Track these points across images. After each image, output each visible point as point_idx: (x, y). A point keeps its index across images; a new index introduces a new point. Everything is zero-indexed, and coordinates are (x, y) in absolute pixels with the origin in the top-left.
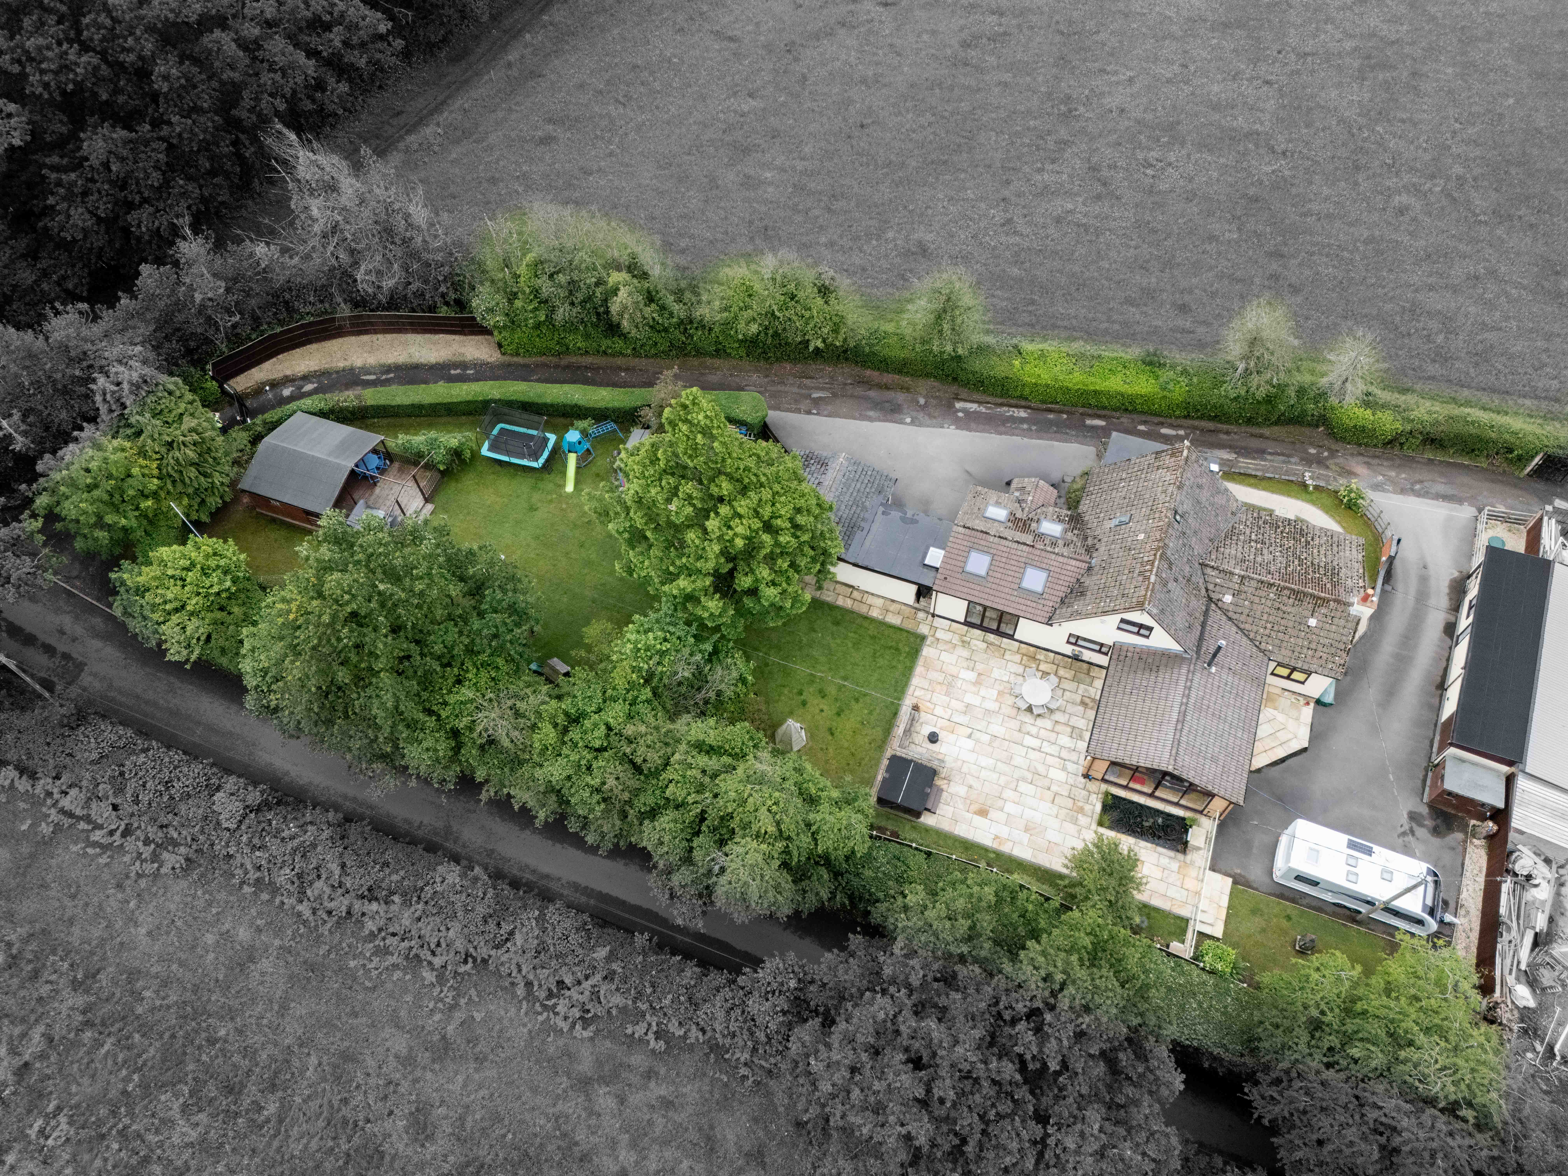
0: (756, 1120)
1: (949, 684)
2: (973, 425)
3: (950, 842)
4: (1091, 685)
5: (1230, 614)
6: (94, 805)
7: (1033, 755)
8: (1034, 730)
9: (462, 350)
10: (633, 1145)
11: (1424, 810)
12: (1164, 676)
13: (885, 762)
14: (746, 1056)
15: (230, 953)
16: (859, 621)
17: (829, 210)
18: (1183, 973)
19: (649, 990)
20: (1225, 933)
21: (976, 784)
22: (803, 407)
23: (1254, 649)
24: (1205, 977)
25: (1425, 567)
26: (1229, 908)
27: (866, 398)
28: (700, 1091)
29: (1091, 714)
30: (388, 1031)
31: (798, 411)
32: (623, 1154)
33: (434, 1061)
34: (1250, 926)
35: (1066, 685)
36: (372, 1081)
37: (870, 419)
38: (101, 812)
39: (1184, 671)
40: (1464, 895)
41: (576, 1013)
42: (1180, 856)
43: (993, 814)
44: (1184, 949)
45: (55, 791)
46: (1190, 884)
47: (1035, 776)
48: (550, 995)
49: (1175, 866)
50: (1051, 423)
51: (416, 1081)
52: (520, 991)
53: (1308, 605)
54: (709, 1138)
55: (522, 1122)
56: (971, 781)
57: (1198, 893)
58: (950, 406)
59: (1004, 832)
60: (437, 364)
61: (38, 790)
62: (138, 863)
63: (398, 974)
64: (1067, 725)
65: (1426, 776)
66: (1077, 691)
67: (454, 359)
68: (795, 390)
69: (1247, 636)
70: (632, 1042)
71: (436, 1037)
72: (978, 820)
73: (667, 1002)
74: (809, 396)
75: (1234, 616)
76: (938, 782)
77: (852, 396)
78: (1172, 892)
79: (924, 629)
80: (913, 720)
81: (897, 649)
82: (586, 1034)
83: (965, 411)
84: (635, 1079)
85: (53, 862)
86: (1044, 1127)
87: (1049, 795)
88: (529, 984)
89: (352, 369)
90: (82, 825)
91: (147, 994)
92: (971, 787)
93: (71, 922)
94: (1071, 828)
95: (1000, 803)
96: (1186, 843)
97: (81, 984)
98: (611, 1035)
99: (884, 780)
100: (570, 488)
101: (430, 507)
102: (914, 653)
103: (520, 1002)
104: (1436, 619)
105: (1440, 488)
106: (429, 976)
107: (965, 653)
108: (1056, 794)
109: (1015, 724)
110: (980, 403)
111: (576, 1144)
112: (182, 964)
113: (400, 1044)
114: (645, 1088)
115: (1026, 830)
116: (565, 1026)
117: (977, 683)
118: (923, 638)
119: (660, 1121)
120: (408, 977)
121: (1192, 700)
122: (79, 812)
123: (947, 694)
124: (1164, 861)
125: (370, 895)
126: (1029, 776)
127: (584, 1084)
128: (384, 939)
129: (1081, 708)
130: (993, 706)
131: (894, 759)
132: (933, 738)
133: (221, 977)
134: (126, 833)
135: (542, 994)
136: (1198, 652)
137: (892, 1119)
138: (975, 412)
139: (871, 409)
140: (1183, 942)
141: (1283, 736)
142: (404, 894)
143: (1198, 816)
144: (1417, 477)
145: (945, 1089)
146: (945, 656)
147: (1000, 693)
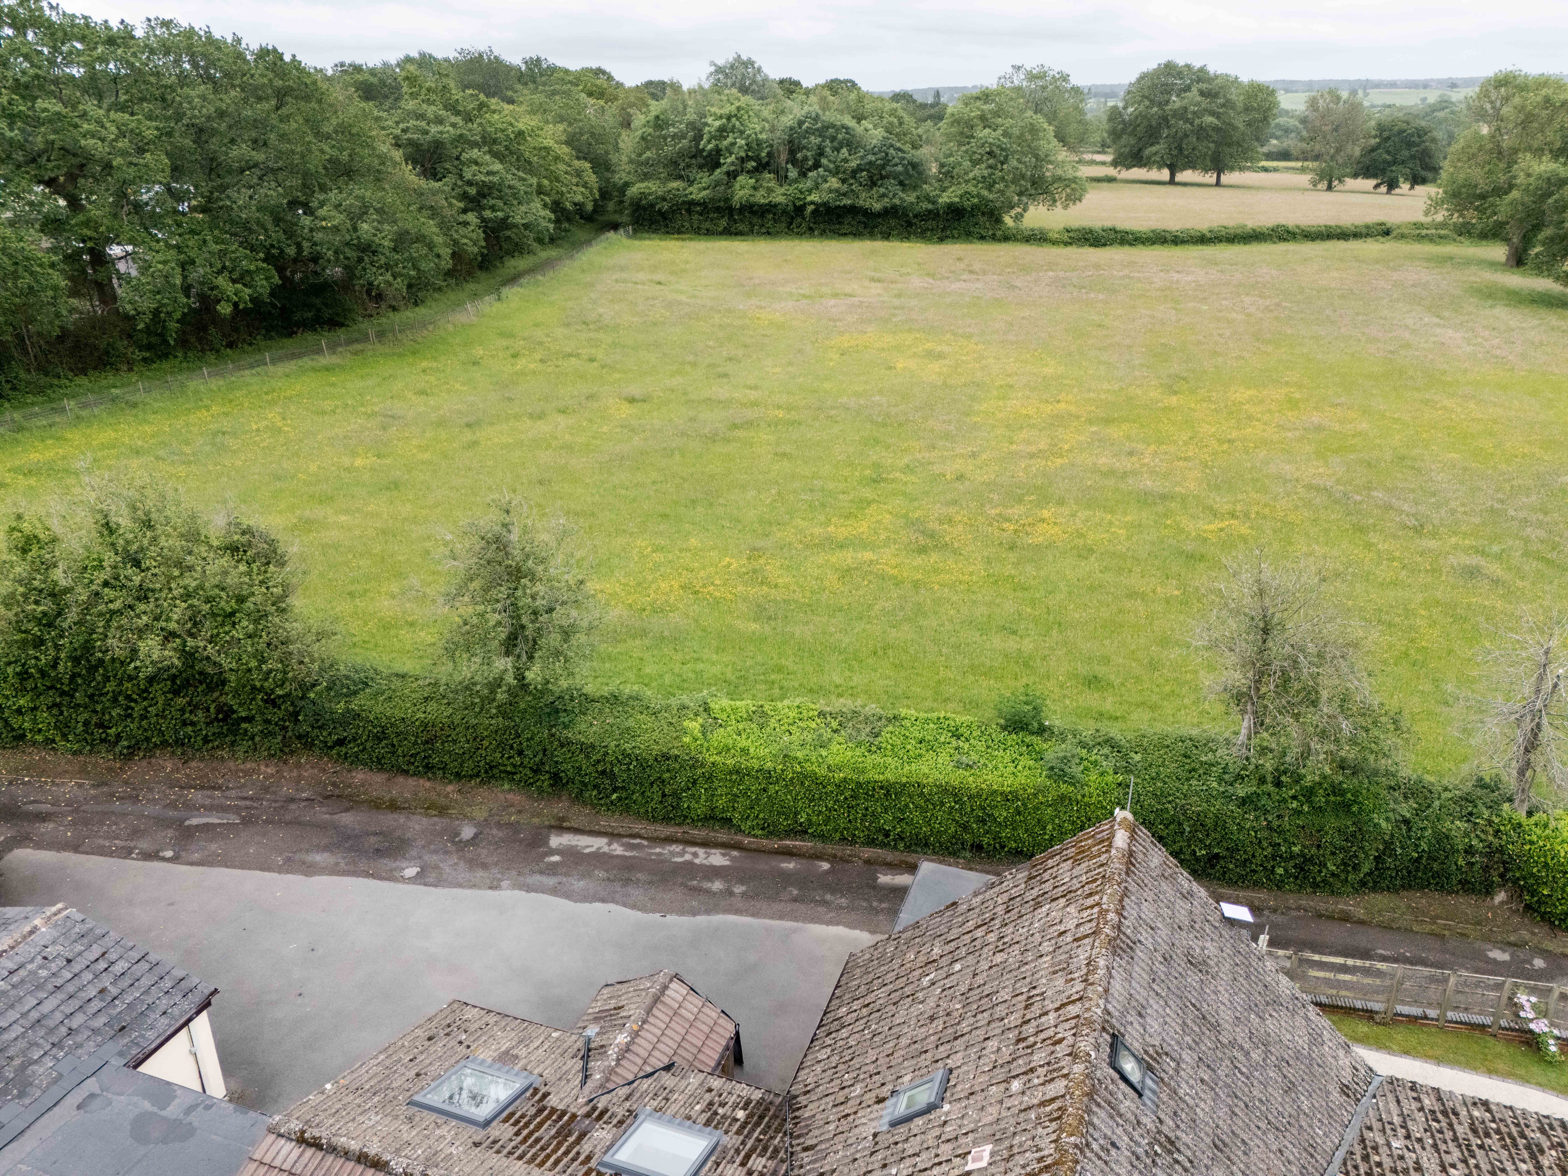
2: (578, 884)
22: (141, 844)
27: (327, 827)
50: (785, 879)
58: (536, 842)
68: (152, 810)
77: (293, 824)
83: (568, 851)
110: (613, 836)
138: (595, 854)
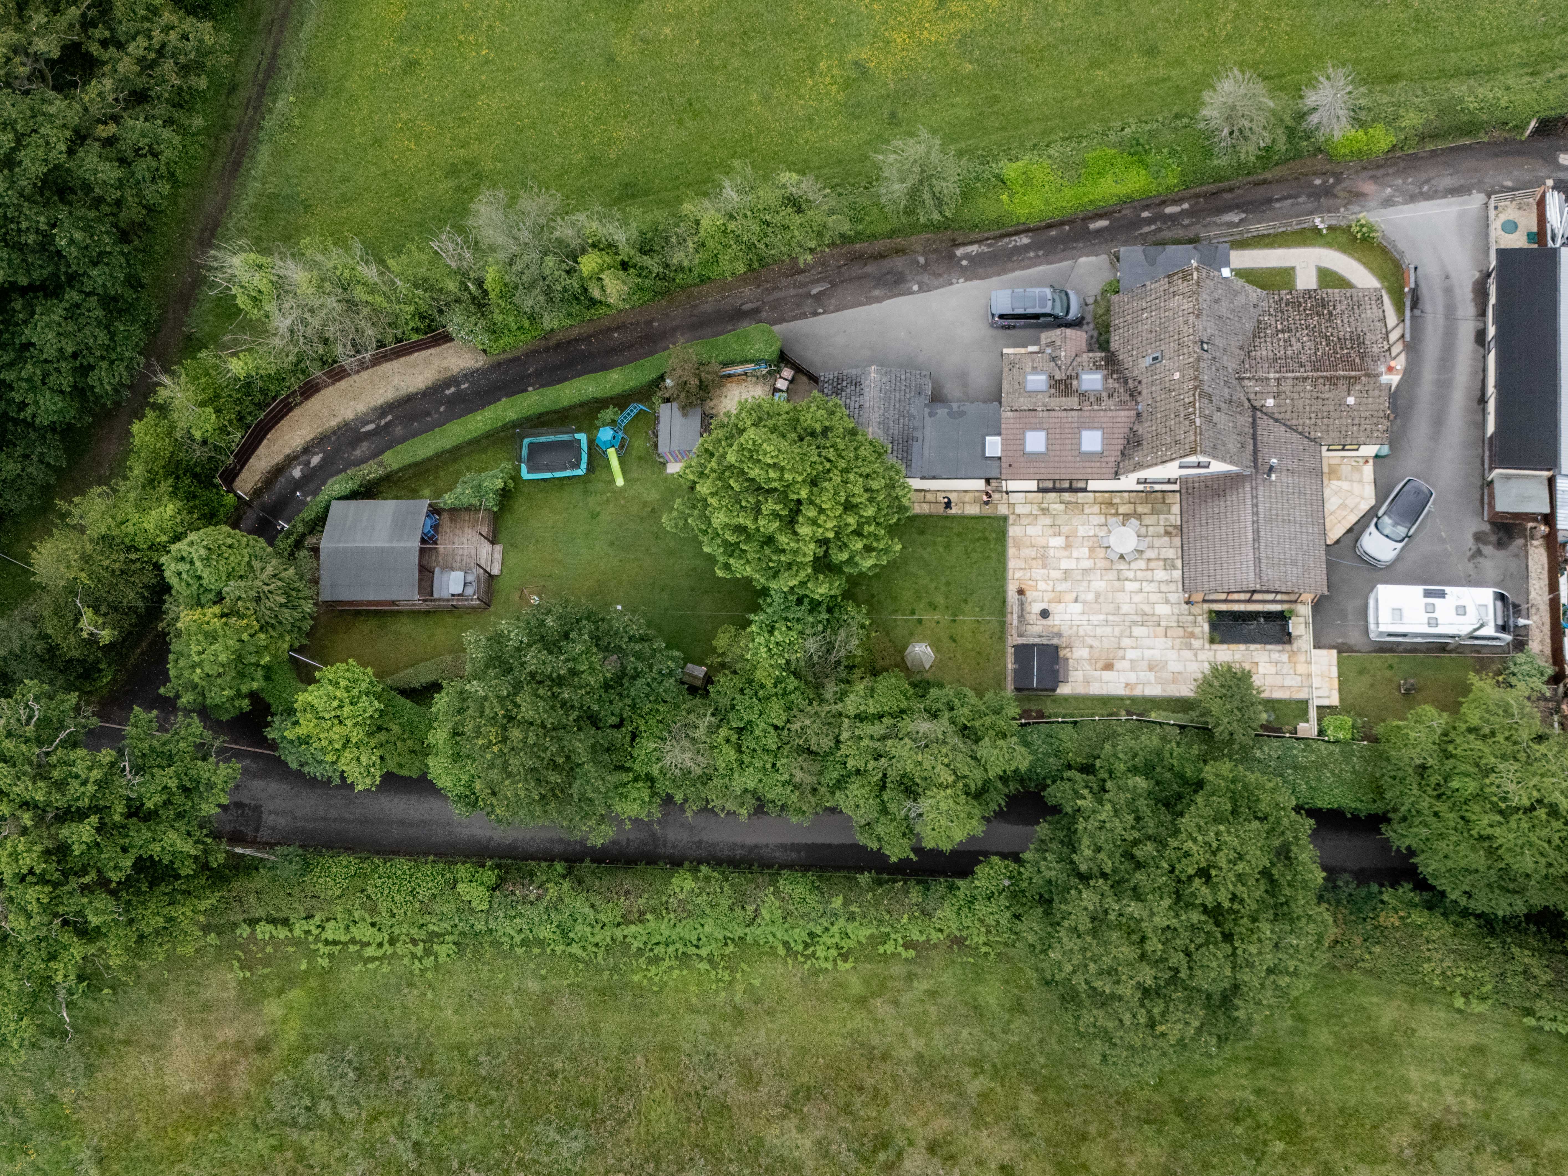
0: (1007, 982)
1: (1043, 558)
2: (981, 271)
3: (1089, 703)
4: (1169, 513)
5: (1276, 416)
6: (353, 929)
7: (1137, 598)
8: (1131, 575)
9: (445, 364)
10: (918, 1031)
11: (1487, 527)
12: (1232, 498)
13: (1011, 651)
14: (982, 939)
15: (530, 1003)
16: (941, 523)
17: (747, 54)
18: (1313, 751)
19: (887, 917)
20: (1341, 700)
21: (1095, 643)
22: (806, 309)
23: (1306, 441)
24: (1331, 747)
25: (1447, 277)
26: (1339, 676)
27: (866, 276)
28: (954, 975)
29: (1177, 541)
30: (688, 1018)
31: (803, 316)
32: (913, 1043)
33: (735, 1027)
34: (1360, 685)
35: (1148, 520)
36: (695, 1059)
37: (878, 300)
38: (363, 932)
39: (1248, 489)
40: (1533, 595)
41: (834, 952)
42: (1287, 647)
43: (1118, 665)
44: (1308, 728)
45: (312, 928)
46: (1302, 668)
47: (1145, 618)
48: (806, 946)
49: (1285, 657)
50: (1055, 241)
51: (728, 1047)
52: (782, 951)
53: (1343, 386)
54: (976, 1008)
55: (826, 1047)
56: (1089, 641)
57: (1309, 675)
58: (952, 256)
59: (1132, 677)
60: (428, 388)
61: (297, 932)
62: (416, 962)
63: (676, 973)
64: (1158, 559)
65: (1483, 495)
66: (1157, 523)
67: (442, 376)
68: (792, 292)
69: (1296, 431)
70: (886, 958)
71: (729, 1009)
72: (1107, 675)
73: (905, 920)
74: (808, 295)
75: (1280, 417)
76: (1062, 653)
77: (851, 279)
78: (1288, 682)
79: (1003, 510)
80: (1022, 604)
81: (986, 539)
82: (848, 965)
83: (967, 256)
84: (899, 985)
85: (343, 985)
86: (1232, 945)
87: (1160, 630)
88: (786, 944)
89: (346, 424)
90: (352, 948)
91: (482, 1058)
92: (1091, 647)
93: (386, 1025)
94: (1188, 654)
95: (1121, 653)
96: (1289, 634)
97: (423, 1070)
98: (869, 959)
99: (1015, 671)
100: (620, 481)
101: (498, 548)
102: (1002, 536)
103: (785, 959)
104: (1466, 330)
105: (1448, 181)
106: (704, 966)
107: (1048, 521)
108: (1167, 628)
109: (1112, 575)
110: (978, 242)
111: (874, 1048)
112: (495, 1025)
113: (703, 1023)
114: (910, 988)
115: (1151, 669)
116: (829, 966)
117: (1068, 546)
118: (1005, 519)
119: (932, 1010)
120: (685, 972)
121: (1261, 516)
122: (344, 938)
123: (1044, 567)
124: (1275, 656)
125: (626, 921)
126: (1139, 619)
127: (862, 1001)
128: (651, 950)
129: (1167, 539)
130: (1087, 564)
131: (1017, 647)
132: (1045, 614)
133: (533, 1024)
134: (392, 941)
135: (800, 948)
136: (1256, 467)
137: (1124, 977)
138: (979, 254)
139: (875, 287)
140: (1307, 721)
141: (1351, 502)
142: (654, 911)
143: (1293, 606)
144: (1423, 176)
145: (1154, 945)
146: (1031, 530)
147: (1092, 549)
